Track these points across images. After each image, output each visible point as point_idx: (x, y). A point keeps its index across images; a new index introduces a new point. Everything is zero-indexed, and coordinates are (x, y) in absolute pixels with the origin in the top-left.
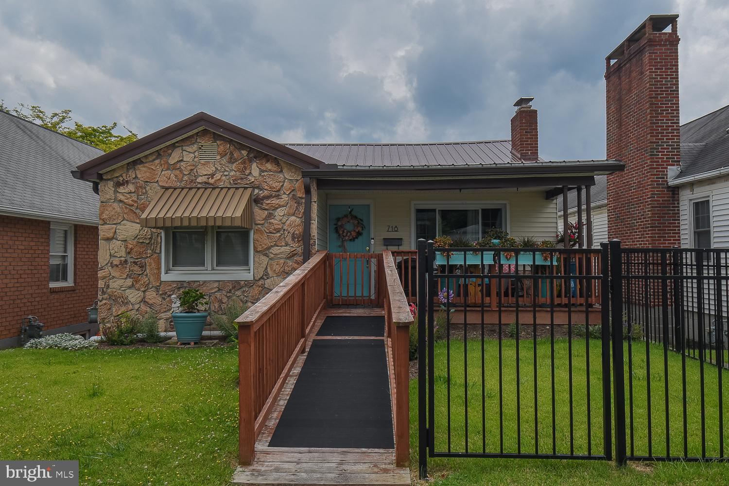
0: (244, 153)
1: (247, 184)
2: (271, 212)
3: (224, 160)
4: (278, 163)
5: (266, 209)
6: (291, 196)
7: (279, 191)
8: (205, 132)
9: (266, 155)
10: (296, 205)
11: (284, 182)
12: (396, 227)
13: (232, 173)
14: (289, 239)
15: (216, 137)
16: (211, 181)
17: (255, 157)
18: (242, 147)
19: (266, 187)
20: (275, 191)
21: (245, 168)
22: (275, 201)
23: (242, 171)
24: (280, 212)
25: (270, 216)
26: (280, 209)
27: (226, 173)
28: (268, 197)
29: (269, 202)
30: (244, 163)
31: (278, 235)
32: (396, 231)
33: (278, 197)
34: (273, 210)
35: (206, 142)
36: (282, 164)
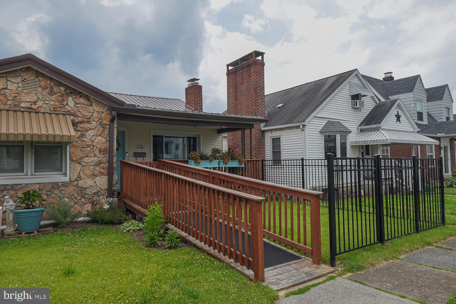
0: (62, 89)
1: (64, 112)
2: (84, 133)
3: (45, 92)
4: (89, 99)
5: (79, 131)
6: (98, 122)
7: (89, 118)
8: (28, 69)
9: (80, 93)
10: (102, 129)
11: (93, 113)
12: (142, 145)
13: (52, 103)
14: (97, 152)
15: (38, 74)
16: (34, 106)
17: (71, 93)
18: (60, 84)
19: (80, 115)
20: (87, 119)
21: (64, 100)
22: (87, 125)
23: (61, 102)
24: (90, 133)
25: (83, 135)
26: (90, 131)
27: (46, 102)
28: (82, 122)
29: (82, 126)
30: (62, 96)
31: (89, 149)
32: (142, 148)
33: (89, 122)
34: (84, 132)
35: (28, 76)
36: (92, 100)
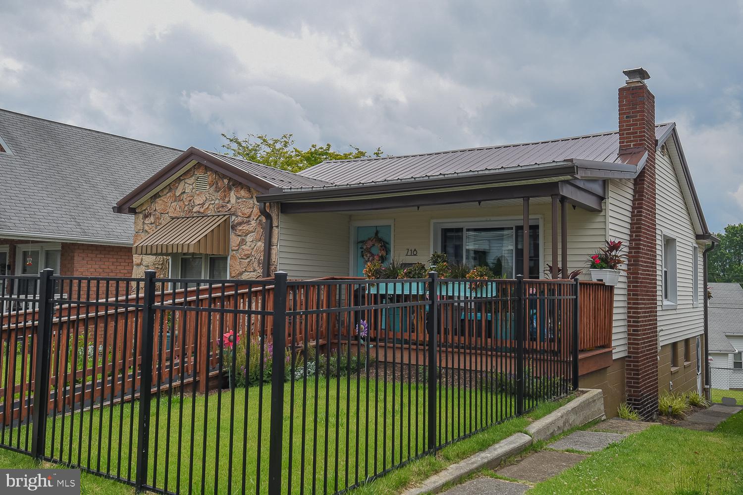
0: (226, 181)
1: (226, 212)
2: (244, 238)
3: (212, 189)
4: (250, 189)
5: (239, 236)
6: (258, 221)
7: (249, 217)
8: (198, 165)
9: (240, 183)
10: (262, 230)
11: (253, 208)
12: (415, 250)
13: (217, 202)
14: (256, 265)
15: (207, 169)
16: (202, 210)
17: (233, 185)
18: (224, 177)
19: (240, 214)
20: (246, 218)
21: (225, 196)
22: (245, 227)
23: (223, 199)
24: (249, 238)
25: (243, 242)
26: (249, 235)
27: (213, 202)
28: (240, 224)
29: (240, 228)
30: (225, 191)
31: (248, 260)
32: (415, 255)
33: (248, 222)
34: (245, 236)
35: (199, 173)
36: (252, 189)
